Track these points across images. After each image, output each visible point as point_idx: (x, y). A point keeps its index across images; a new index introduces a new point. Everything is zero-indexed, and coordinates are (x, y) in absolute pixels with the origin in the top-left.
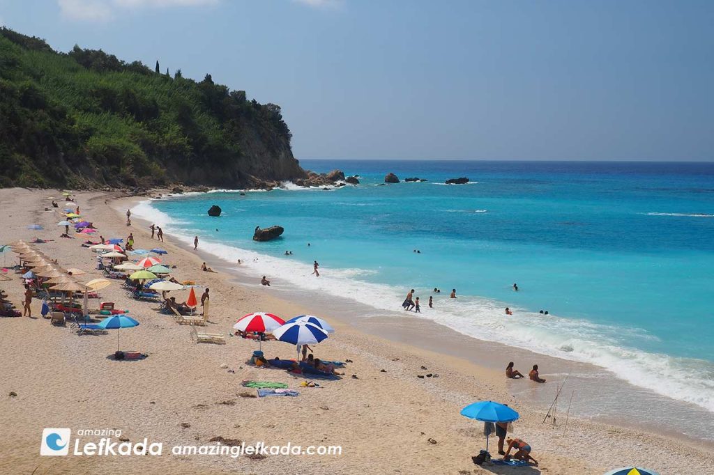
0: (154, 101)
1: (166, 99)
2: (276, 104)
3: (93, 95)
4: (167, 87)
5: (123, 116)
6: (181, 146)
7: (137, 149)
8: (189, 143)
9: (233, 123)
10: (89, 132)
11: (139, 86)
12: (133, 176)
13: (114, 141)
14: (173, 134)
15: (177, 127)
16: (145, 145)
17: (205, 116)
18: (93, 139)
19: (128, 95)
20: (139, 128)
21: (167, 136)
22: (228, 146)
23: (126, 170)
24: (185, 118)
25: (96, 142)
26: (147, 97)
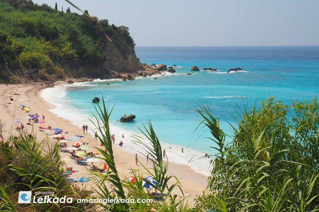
0: (55, 28)
1: (62, 26)
2: (126, 26)
3: (21, 26)
4: (62, 19)
5: (39, 38)
6: (72, 55)
7: (47, 58)
8: (76, 53)
9: (101, 40)
10: (20, 50)
11: (47, 19)
12: (46, 75)
13: (35, 54)
14: (67, 48)
15: (69, 44)
16: (51, 55)
17: (85, 36)
18: (23, 53)
19: (41, 26)
20: (47, 45)
21: (64, 50)
22: (99, 54)
23: (42, 71)
24: (73, 38)
25: (24, 56)
26: (51, 26)
